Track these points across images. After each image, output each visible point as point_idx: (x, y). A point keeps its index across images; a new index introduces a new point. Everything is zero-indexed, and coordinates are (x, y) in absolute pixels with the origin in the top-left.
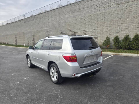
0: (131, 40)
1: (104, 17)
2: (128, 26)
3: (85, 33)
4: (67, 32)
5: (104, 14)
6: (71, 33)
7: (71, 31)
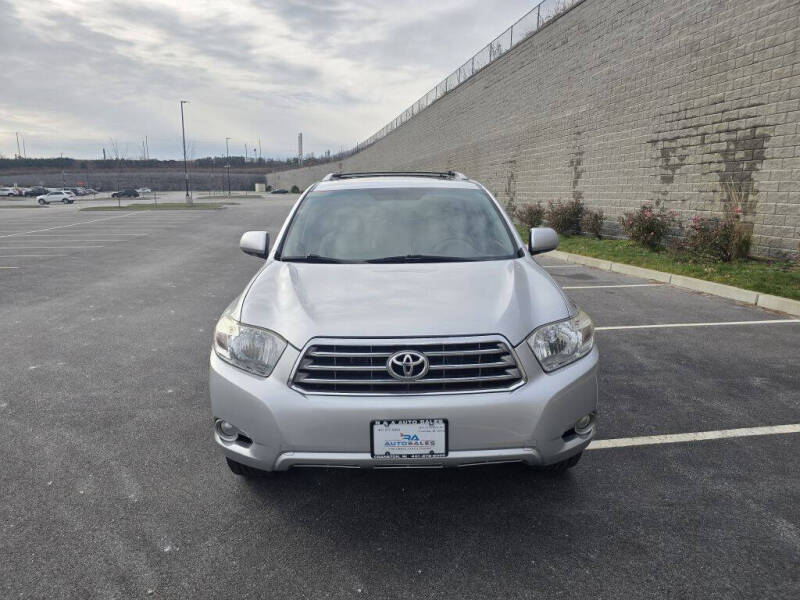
4: (695, 122)
6: (728, 131)
7: (726, 116)
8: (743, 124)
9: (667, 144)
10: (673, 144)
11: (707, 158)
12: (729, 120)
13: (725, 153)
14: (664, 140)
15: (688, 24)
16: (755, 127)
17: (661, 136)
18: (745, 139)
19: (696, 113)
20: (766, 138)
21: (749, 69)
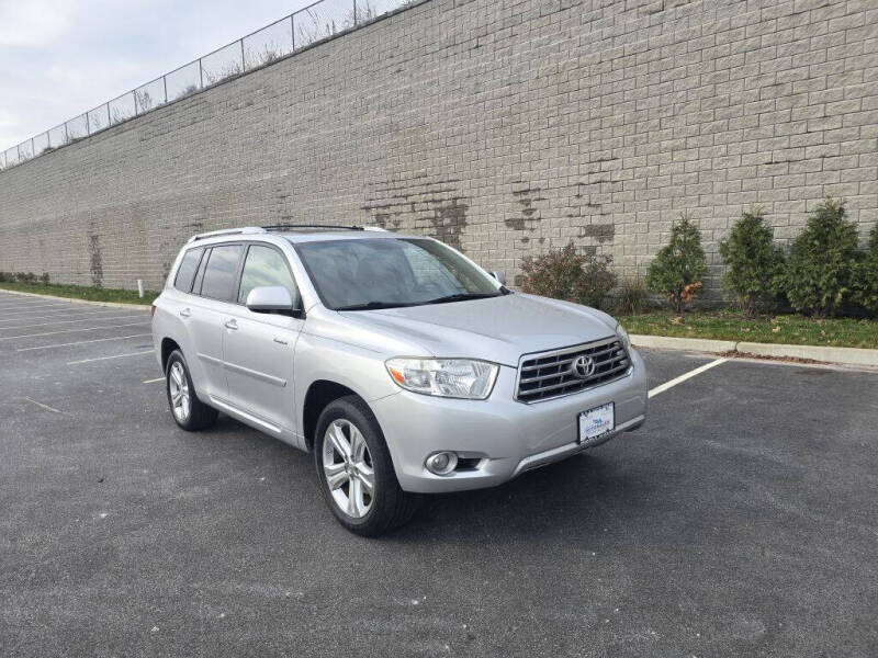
0: (864, 239)
1: (656, 79)
2: (841, 139)
3: (528, 202)
4: (404, 192)
5: (655, 54)
6: (434, 201)
7: (430, 188)
8: (445, 196)
9: (381, 211)
10: (386, 211)
11: (419, 224)
12: (432, 192)
13: (434, 219)
14: (377, 207)
15: (385, 106)
16: (456, 199)
17: (373, 203)
18: (449, 208)
19: (404, 184)
20: (465, 207)
21: (444, 151)
